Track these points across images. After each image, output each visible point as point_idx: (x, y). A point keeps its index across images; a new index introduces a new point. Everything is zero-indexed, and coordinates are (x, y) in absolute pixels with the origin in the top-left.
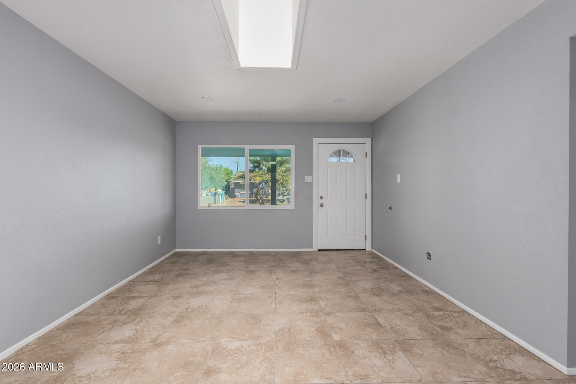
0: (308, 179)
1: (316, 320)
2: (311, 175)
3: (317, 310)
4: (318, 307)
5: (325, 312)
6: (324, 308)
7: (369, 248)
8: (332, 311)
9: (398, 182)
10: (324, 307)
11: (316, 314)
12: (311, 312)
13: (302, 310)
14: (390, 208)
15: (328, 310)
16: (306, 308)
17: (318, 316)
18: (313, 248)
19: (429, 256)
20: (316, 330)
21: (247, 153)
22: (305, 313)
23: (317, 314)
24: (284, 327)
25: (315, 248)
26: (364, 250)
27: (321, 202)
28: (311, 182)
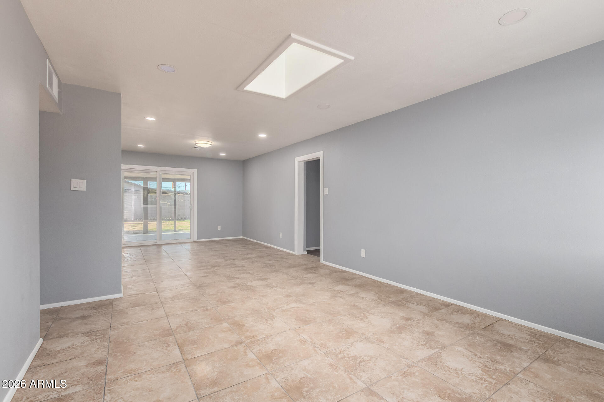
1: (248, 334)
3: (253, 344)
4: (254, 349)
5: (244, 345)
6: (247, 349)
8: (236, 348)
10: (248, 351)
11: (253, 340)
12: (258, 340)
13: (269, 340)
15: (241, 348)
16: (268, 343)
17: (248, 338)
20: (244, 326)
22: (264, 338)
23: (251, 340)
24: (272, 320)
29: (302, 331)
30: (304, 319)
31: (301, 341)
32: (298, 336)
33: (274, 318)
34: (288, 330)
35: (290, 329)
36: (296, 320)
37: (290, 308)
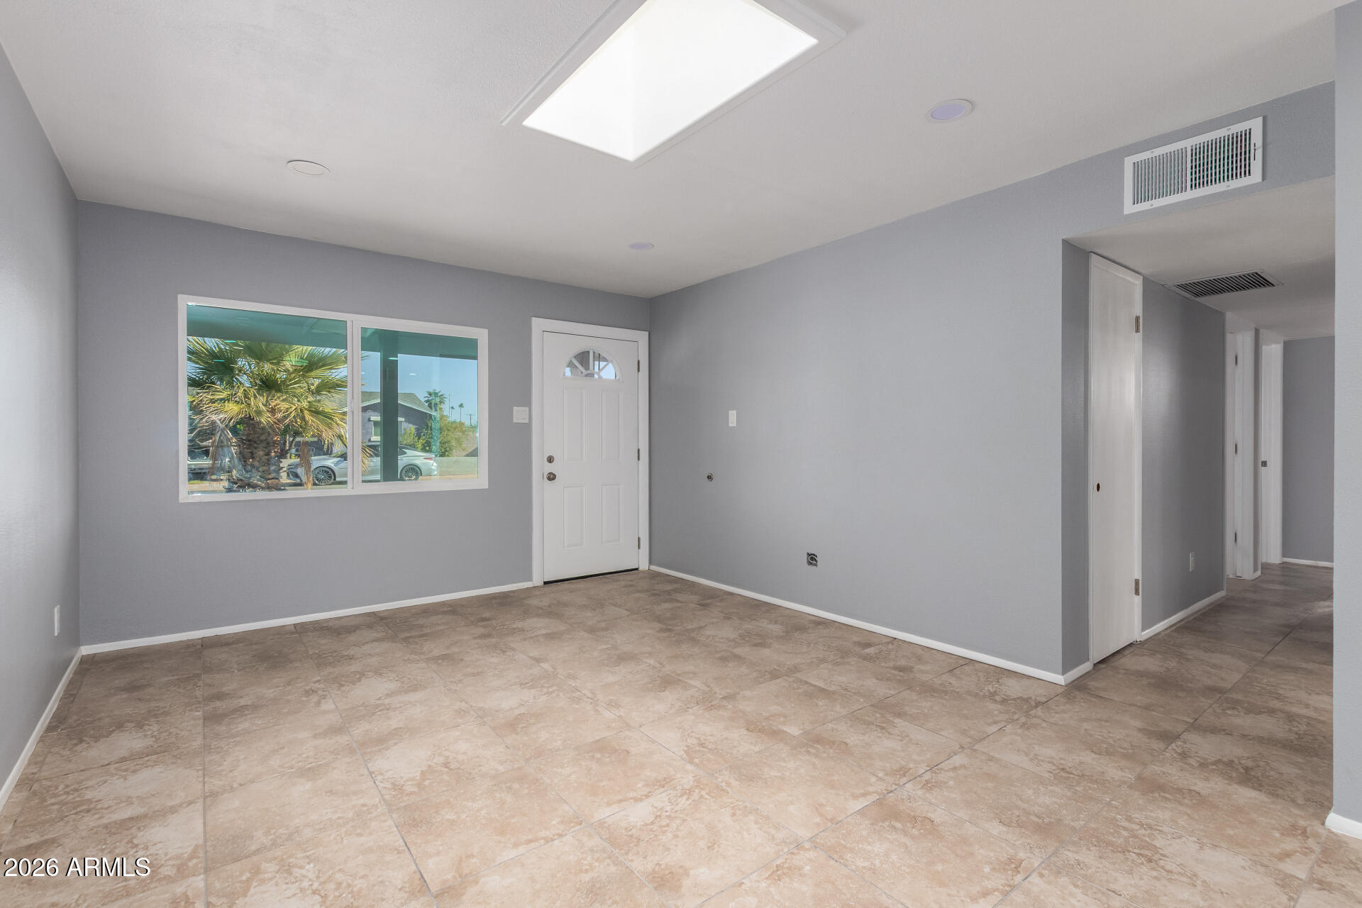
0: (519, 415)
2: (527, 403)
6: (709, 691)
7: (644, 565)
9: (730, 425)
10: (706, 688)
13: (678, 707)
14: (709, 477)
18: (531, 580)
19: (812, 559)
21: (354, 339)
25: (537, 580)
26: (637, 569)
27: (550, 468)
28: (527, 421)
29: (614, 725)
30: (607, 755)
31: (618, 706)
32: (623, 715)
33: (685, 751)
34: (644, 725)
35: (641, 726)
36: (628, 752)
37: (647, 796)
